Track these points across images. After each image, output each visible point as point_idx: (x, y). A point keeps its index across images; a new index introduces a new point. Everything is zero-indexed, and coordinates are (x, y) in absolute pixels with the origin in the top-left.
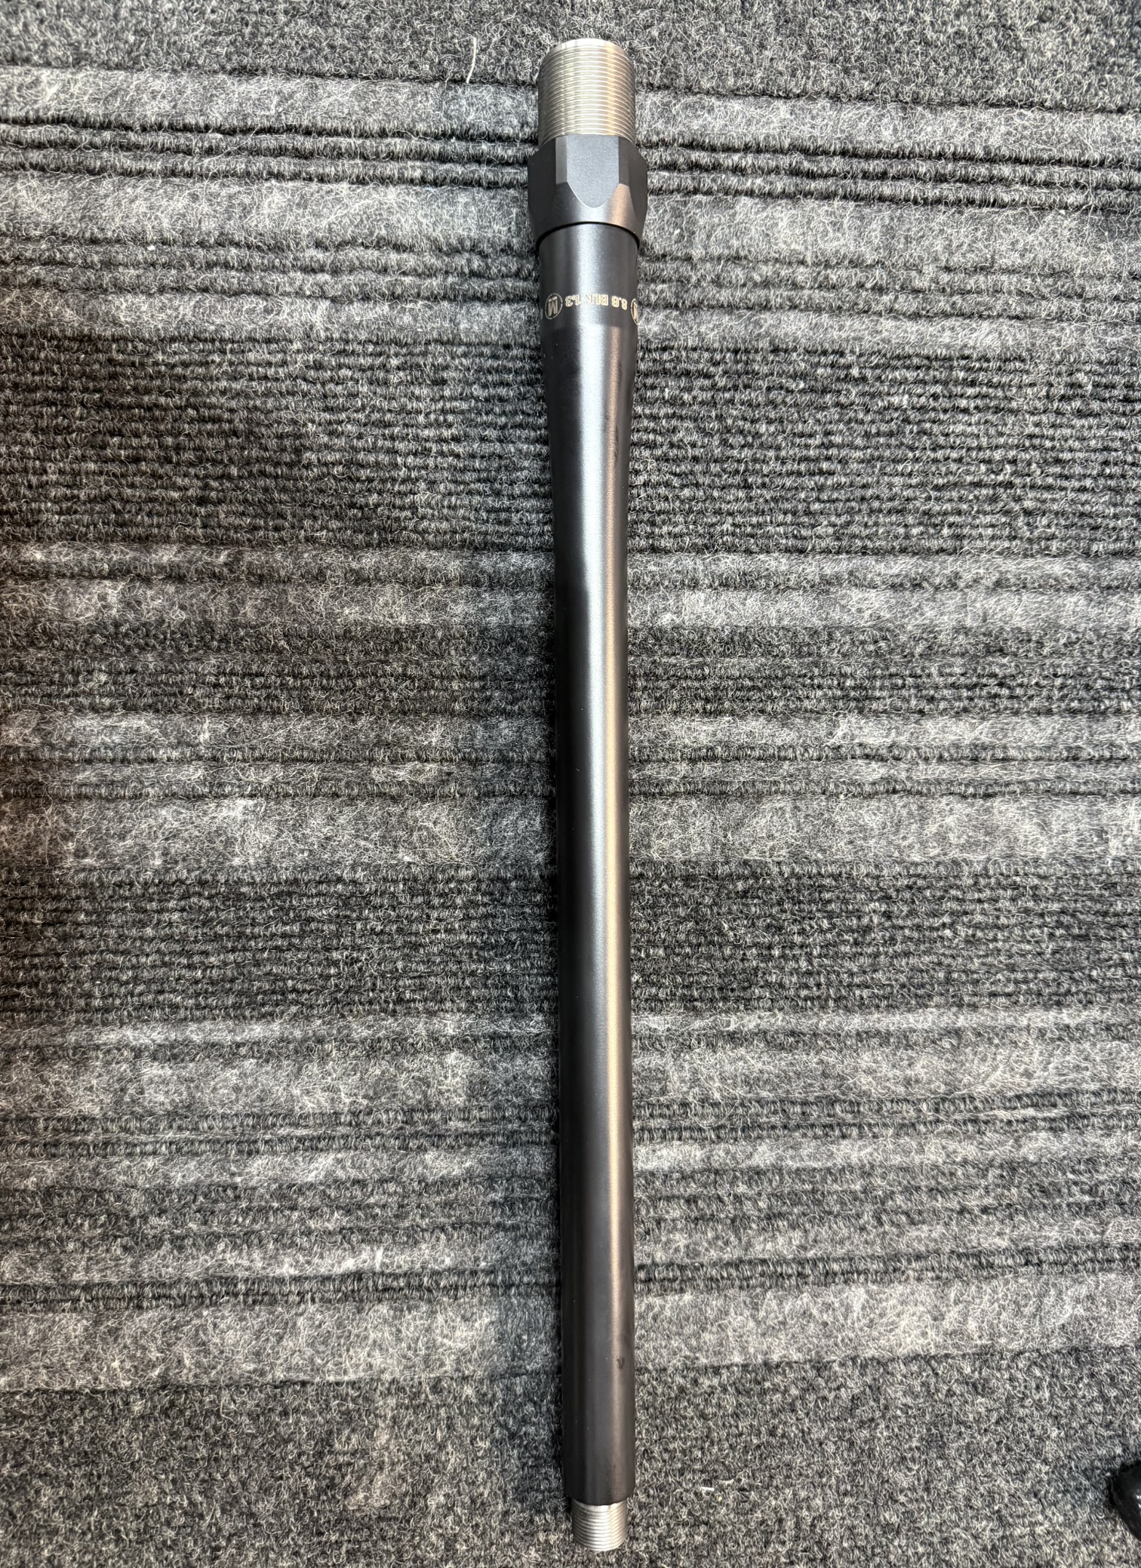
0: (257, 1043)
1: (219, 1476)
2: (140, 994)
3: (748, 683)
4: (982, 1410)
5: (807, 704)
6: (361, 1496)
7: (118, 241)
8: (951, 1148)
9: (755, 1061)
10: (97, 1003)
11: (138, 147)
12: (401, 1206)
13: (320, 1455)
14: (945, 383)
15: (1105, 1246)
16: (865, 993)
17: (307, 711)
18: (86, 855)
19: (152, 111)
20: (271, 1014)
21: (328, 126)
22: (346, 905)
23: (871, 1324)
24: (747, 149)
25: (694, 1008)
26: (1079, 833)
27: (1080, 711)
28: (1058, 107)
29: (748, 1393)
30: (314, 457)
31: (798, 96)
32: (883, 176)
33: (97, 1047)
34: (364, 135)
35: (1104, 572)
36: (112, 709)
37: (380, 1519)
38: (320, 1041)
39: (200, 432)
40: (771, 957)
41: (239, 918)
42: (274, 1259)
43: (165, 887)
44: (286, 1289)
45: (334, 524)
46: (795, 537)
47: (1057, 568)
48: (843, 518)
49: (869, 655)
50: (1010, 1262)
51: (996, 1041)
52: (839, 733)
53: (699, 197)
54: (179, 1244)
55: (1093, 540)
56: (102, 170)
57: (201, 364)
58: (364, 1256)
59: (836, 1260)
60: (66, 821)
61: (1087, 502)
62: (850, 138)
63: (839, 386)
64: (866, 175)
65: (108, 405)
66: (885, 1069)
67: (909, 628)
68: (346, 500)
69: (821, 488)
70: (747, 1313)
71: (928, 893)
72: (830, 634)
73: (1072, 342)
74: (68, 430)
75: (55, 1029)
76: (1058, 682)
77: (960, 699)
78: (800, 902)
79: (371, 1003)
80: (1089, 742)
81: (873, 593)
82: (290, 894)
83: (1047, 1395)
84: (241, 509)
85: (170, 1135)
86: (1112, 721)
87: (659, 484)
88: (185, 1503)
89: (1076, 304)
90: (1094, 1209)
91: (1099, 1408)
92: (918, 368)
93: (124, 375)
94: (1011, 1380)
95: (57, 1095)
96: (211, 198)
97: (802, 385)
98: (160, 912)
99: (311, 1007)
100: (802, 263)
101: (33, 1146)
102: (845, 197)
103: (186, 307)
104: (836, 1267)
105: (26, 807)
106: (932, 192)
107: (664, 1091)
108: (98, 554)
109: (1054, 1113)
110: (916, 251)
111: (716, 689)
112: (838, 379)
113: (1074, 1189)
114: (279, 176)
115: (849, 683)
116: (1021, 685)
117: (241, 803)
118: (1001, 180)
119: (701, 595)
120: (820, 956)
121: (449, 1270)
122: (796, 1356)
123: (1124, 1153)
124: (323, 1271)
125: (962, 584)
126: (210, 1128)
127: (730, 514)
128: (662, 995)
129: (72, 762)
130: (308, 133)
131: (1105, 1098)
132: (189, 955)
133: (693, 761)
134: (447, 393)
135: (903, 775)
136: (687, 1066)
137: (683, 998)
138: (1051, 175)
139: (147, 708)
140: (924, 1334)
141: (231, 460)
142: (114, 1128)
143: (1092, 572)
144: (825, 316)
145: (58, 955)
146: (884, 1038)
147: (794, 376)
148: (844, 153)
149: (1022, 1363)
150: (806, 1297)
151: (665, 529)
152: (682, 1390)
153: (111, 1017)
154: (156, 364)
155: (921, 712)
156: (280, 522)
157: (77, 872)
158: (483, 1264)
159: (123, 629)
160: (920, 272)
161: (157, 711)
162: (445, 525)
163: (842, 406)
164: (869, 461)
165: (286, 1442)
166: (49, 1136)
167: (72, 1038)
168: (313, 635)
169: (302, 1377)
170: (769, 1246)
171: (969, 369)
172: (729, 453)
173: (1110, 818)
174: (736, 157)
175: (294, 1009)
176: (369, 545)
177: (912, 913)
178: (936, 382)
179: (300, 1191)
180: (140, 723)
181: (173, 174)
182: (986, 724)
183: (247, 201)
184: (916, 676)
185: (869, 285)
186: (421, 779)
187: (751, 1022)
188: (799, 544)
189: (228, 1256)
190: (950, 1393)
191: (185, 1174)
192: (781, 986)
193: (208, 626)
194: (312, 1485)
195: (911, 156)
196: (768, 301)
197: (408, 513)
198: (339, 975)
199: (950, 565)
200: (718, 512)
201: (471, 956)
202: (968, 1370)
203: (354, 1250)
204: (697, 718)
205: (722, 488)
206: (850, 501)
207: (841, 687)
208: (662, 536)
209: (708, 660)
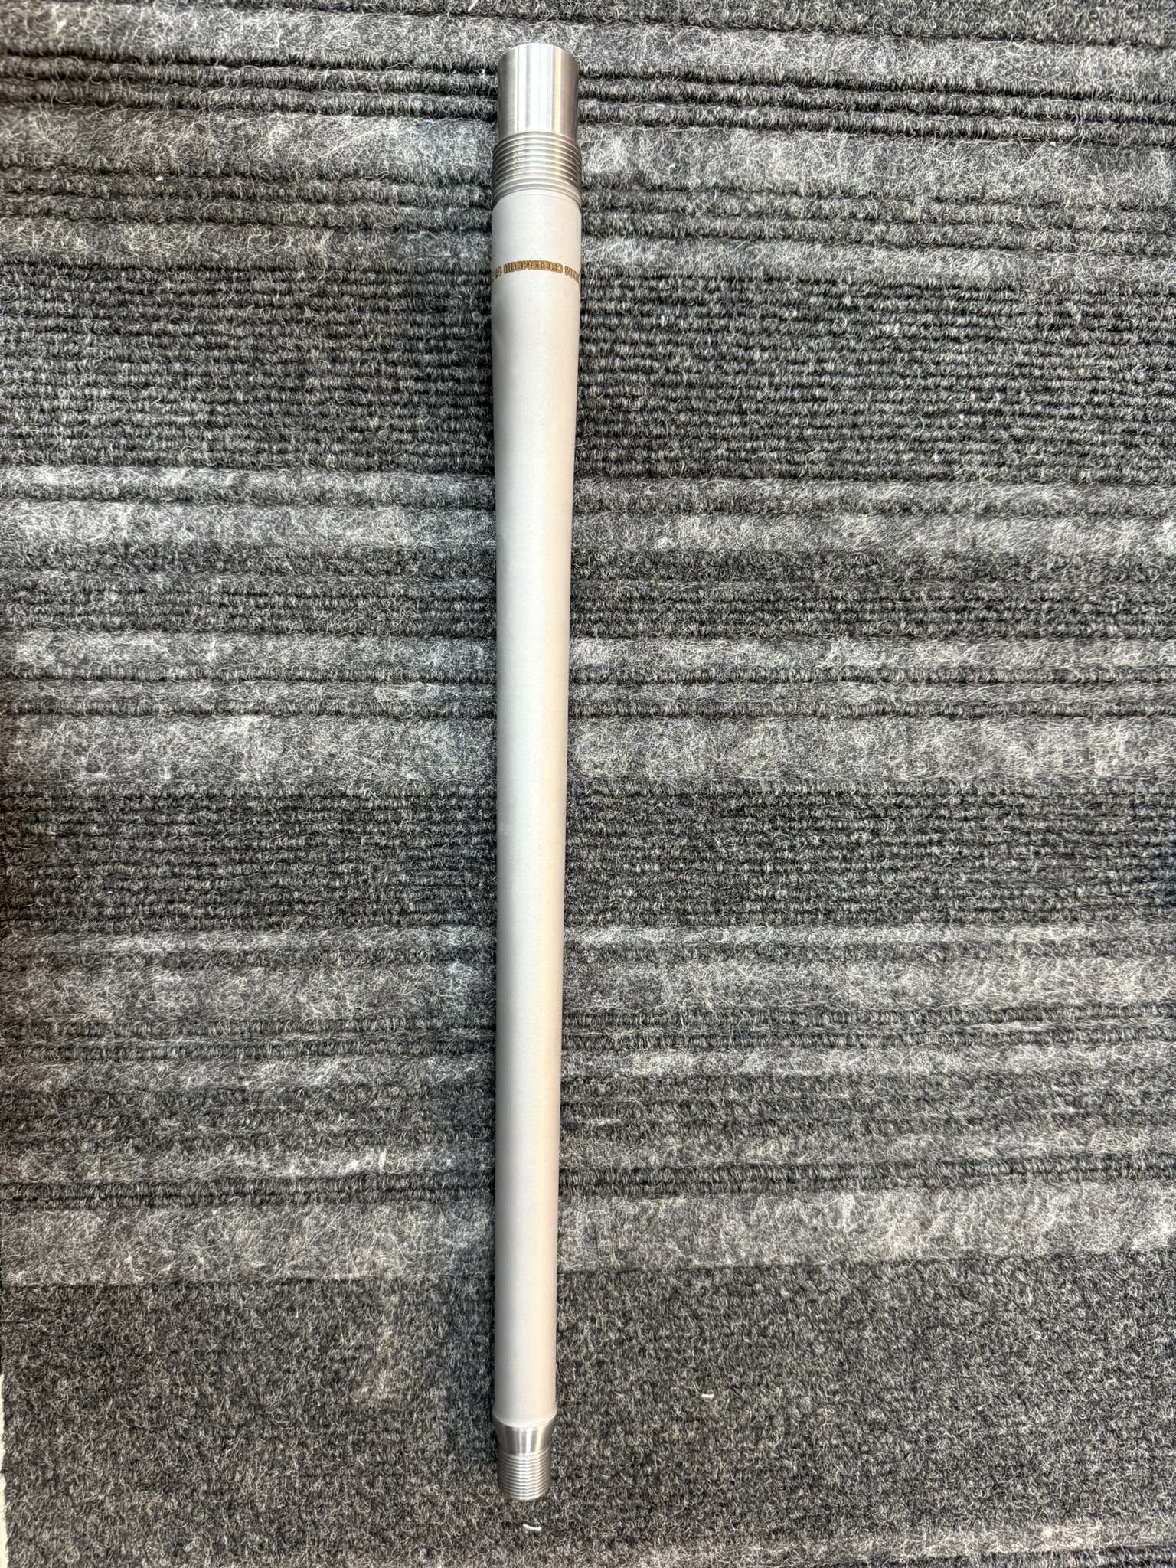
0: (265, 951)
1: (228, 1369)
2: (151, 904)
3: (740, 606)
4: (967, 1313)
5: (799, 627)
6: (365, 1389)
7: (127, 171)
8: (938, 1060)
9: (745, 972)
10: (109, 911)
11: (145, 79)
12: (404, 1109)
13: (324, 1350)
14: (937, 313)
15: (1088, 1156)
16: (854, 907)
17: (311, 631)
18: (98, 769)
19: (159, 43)
20: (278, 924)
21: (332, 59)
22: (350, 819)
23: (862, 1231)
24: (742, 81)
25: (687, 922)
26: (1065, 754)
27: (1068, 635)
28: (1049, 40)
29: (740, 1295)
30: (317, 382)
31: (793, 29)
32: (875, 108)
33: (110, 955)
34: (366, 67)
35: (1092, 499)
36: (121, 628)
37: (385, 1411)
38: (326, 950)
39: (207, 358)
40: (763, 873)
41: (246, 832)
42: (282, 1161)
43: (175, 802)
44: (292, 1189)
45: (337, 447)
46: (788, 462)
47: (1046, 494)
48: (835, 445)
49: (860, 578)
50: (995, 1170)
51: (982, 955)
52: (831, 656)
53: (694, 129)
54: (188, 1146)
55: (1080, 467)
56: (111, 102)
57: (208, 292)
58: (368, 1158)
59: (826, 1167)
60: (79, 735)
61: (1074, 430)
62: (843, 70)
63: (831, 315)
64: (859, 108)
65: (117, 331)
66: (872, 981)
67: (900, 552)
68: (348, 424)
69: (814, 414)
70: (738, 1216)
71: (916, 812)
72: (822, 557)
73: (1061, 271)
74: (78, 356)
75: (69, 938)
76: (1046, 606)
77: (949, 622)
78: (791, 819)
80: (1076, 666)
81: (864, 518)
82: (295, 809)
83: (1031, 1298)
84: (246, 433)
85: (180, 1040)
86: (1099, 644)
87: (655, 410)
88: (196, 1395)
89: (1065, 236)
90: (1078, 1120)
91: (1082, 1313)
92: (909, 297)
93: (132, 303)
94: (995, 1285)
95: (71, 1000)
96: (217, 130)
97: (795, 313)
98: (169, 824)
99: (317, 918)
100: (796, 193)
101: (48, 1050)
102: (838, 129)
103: (193, 237)
104: (825, 1174)
105: (40, 723)
106: (924, 123)
107: (658, 1001)
108: (109, 477)
109: (1039, 1027)
110: (907, 181)
111: (711, 611)
112: (830, 308)
113: (1058, 1100)
114: (283, 108)
115: (840, 606)
116: (1009, 609)
117: (249, 720)
118: (993, 112)
119: (696, 520)
120: (809, 872)
121: (451, 1171)
122: (787, 1260)
123: (1108, 1066)
124: (328, 1172)
125: (951, 508)
126: (220, 1033)
127: (725, 439)
128: (656, 909)
129: (84, 679)
130: (312, 66)
131: (1089, 1012)
132: (198, 866)
133: (688, 683)
134: (447, 319)
135: (893, 697)
136: (680, 977)
137: (677, 911)
138: (1042, 107)
139: (157, 626)
140: (912, 1240)
141: (237, 386)
142: (125, 1032)
143: (1080, 499)
144: (818, 247)
145: (71, 866)
146: (872, 951)
147: (788, 305)
148: (837, 85)
149: (1007, 1268)
150: (796, 1203)
151: (661, 454)
152: (675, 1290)
153: (123, 925)
154: (164, 291)
155: (911, 636)
156: (284, 445)
157: (89, 786)
158: (483, 1167)
159: (132, 550)
160: (912, 202)
161: (165, 630)
162: (444, 449)
163: (835, 335)
164: (861, 389)
165: (293, 1336)
166: (64, 1041)
167: (86, 946)
168: (316, 556)
169: (308, 1274)
170: (760, 1151)
171: (959, 299)
172: (724, 379)
173: (1096, 740)
174: (732, 89)
175: (300, 919)
176: (369, 468)
177: (900, 831)
178: (927, 311)
179: (307, 1095)
180: (151, 642)
181: (180, 106)
182: (975, 647)
183: (252, 132)
184: (905, 600)
185: (860, 216)
186: (423, 699)
187: (743, 935)
188: (792, 469)
189: (236, 1157)
190: (938, 1296)
191: (197, 1077)
192: (772, 899)
193: (216, 548)
194: (317, 1377)
195: (903, 88)
196: (762, 231)
197: (409, 436)
198: (344, 888)
199: (939, 491)
200: (713, 437)
201: (472, 869)
202: (954, 1274)
203: (358, 1152)
204: (692, 641)
205: (718, 413)
206: (842, 427)
207: (832, 610)
208: (658, 461)
209: (703, 583)
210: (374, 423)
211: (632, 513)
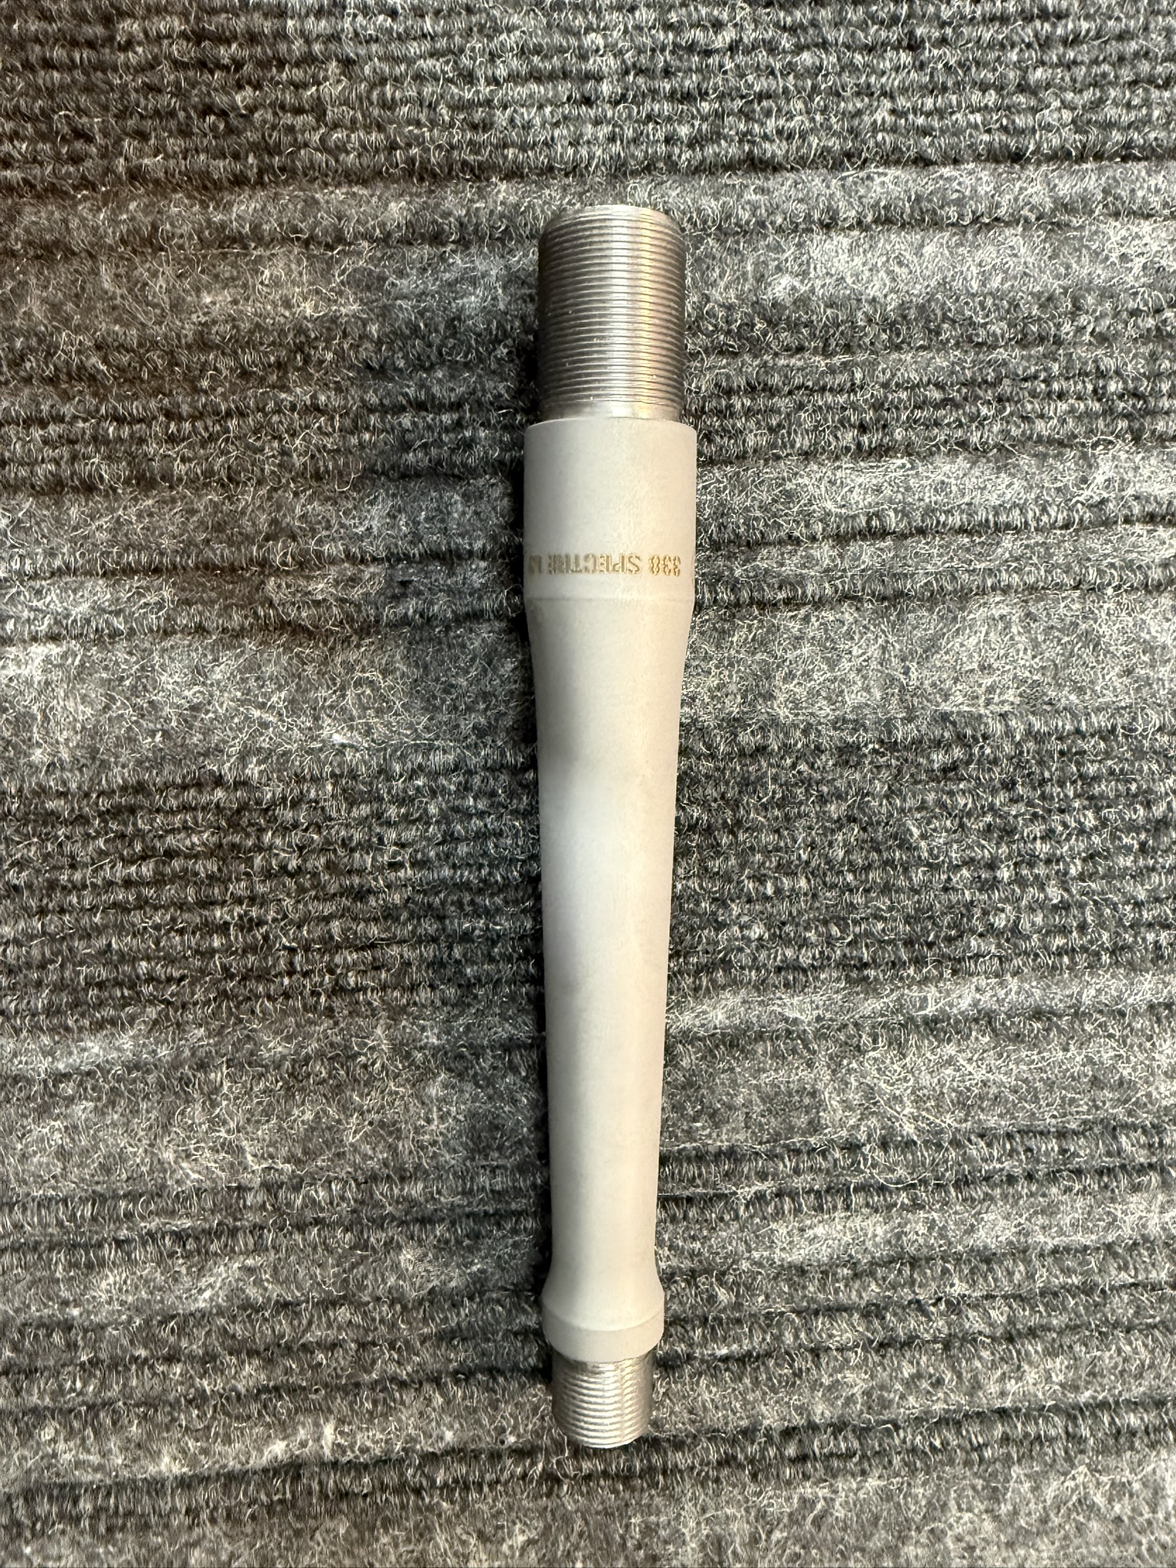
0: (93, 1073)
3: (933, 393)
5: (1040, 426)
9: (974, 1066)
12: (362, 1347)
17: (143, 482)
20: (113, 1022)
22: (234, 826)
25: (866, 978)
30: (136, 28)
38: (202, 1066)
40: (995, 883)
41: (47, 857)
42: (143, 1448)
44: (165, 1506)
45: (177, 144)
46: (1004, 129)
48: (1088, 95)
49: (1145, 337)
52: (1099, 479)
58: (302, 1434)
59: (1131, 1407)
68: (197, 102)
69: (1045, 44)
70: (979, 1506)
72: (1075, 301)
78: (1044, 783)
79: (287, 995)
81: (1146, 226)
82: (132, 810)
87: (756, 47)
99: (183, 1007)
104: (1133, 1420)
107: (814, 1127)
111: (878, 406)
117: (39, 651)
119: (842, 241)
120: (1081, 877)
121: (451, 1452)
124: (231, 1464)
127: (887, 93)
128: (805, 960)
133: (841, 539)
136: (854, 1081)
137: (843, 964)
150: (1082, 1475)
151: (771, 124)
156: (79, 145)
158: (512, 1439)
162: (375, 137)
168: (147, 343)
170: (1012, 1386)
175: (152, 1012)
176: (238, 181)
179: (184, 1327)
186: (356, 593)
187: (963, 998)
188: (1012, 143)
189: (61, 1446)
192: (1015, 929)
197: (310, 119)
198: (227, 950)
200: (865, 91)
201: (460, 904)
203: (285, 1429)
204: (846, 462)
205: (870, 49)
206: (1095, 62)
207: (1098, 394)
208: (765, 137)
209: (861, 357)
210: (242, 98)
211: (722, 234)
